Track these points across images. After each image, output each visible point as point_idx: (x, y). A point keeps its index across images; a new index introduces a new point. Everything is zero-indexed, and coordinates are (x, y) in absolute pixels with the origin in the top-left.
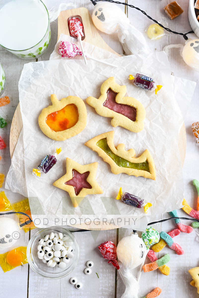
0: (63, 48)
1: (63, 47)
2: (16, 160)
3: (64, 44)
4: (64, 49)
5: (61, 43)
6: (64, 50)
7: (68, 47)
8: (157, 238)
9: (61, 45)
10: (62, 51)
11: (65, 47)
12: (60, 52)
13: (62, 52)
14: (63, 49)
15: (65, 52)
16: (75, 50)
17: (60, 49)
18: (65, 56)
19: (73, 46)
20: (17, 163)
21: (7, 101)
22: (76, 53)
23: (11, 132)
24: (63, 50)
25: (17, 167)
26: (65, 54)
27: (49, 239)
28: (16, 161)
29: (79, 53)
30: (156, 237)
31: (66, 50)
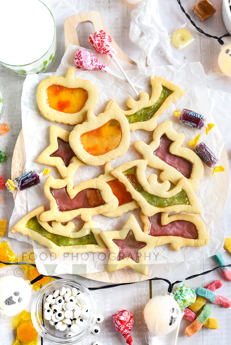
0: (79, 58)
2: (21, 201)
3: (82, 54)
4: (80, 60)
5: (78, 52)
6: (80, 61)
7: (85, 58)
8: (193, 298)
9: (77, 54)
10: (77, 62)
11: (81, 58)
12: (75, 63)
14: (79, 60)
16: (93, 63)
17: (75, 59)
19: (92, 58)
20: (22, 204)
21: (6, 130)
22: (94, 67)
23: (13, 167)
24: (79, 61)
25: (22, 210)
26: (81, 66)
27: (59, 295)
28: (21, 203)
29: (99, 66)
30: (191, 296)
31: (82, 62)
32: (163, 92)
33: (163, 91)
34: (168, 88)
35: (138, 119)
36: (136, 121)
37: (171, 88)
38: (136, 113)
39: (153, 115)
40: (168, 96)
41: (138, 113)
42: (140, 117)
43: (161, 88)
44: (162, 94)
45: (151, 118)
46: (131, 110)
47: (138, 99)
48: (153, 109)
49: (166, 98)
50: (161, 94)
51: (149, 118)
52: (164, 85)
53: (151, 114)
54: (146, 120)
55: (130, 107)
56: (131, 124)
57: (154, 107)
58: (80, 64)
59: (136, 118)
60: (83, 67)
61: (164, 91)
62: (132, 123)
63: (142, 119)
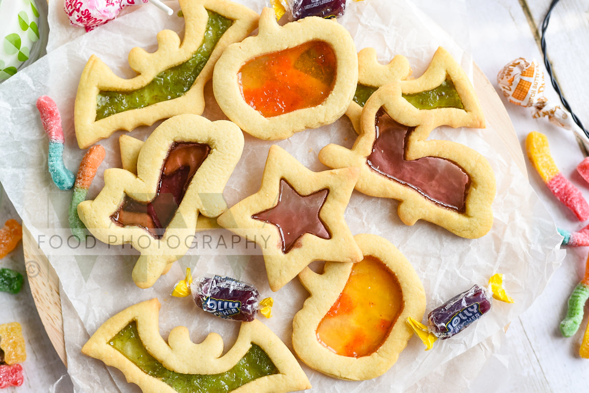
0: (77, 7)
1: (75, 5)
4: (81, 9)
6: (82, 12)
9: (67, 3)
10: (77, 18)
11: (79, 4)
13: (80, 20)
14: (78, 10)
15: (89, 17)
17: (70, 13)
18: (93, 27)
24: (80, 12)
26: (90, 23)
31: (87, 10)
32: (210, 24)
33: (212, 21)
34: (222, 12)
35: (160, 94)
36: (157, 99)
37: (230, 14)
38: (153, 82)
39: (194, 81)
40: (224, 31)
41: (159, 80)
42: (164, 91)
43: (205, 16)
44: (211, 28)
45: (189, 89)
46: (139, 77)
47: (153, 48)
48: (191, 67)
49: (220, 38)
50: (208, 29)
51: (185, 89)
52: (211, 8)
53: (189, 80)
54: (179, 96)
55: (137, 69)
56: (144, 109)
57: (194, 62)
58: (85, 19)
59: (155, 93)
60: (96, 19)
61: (214, 22)
62: (148, 105)
63: (170, 93)
